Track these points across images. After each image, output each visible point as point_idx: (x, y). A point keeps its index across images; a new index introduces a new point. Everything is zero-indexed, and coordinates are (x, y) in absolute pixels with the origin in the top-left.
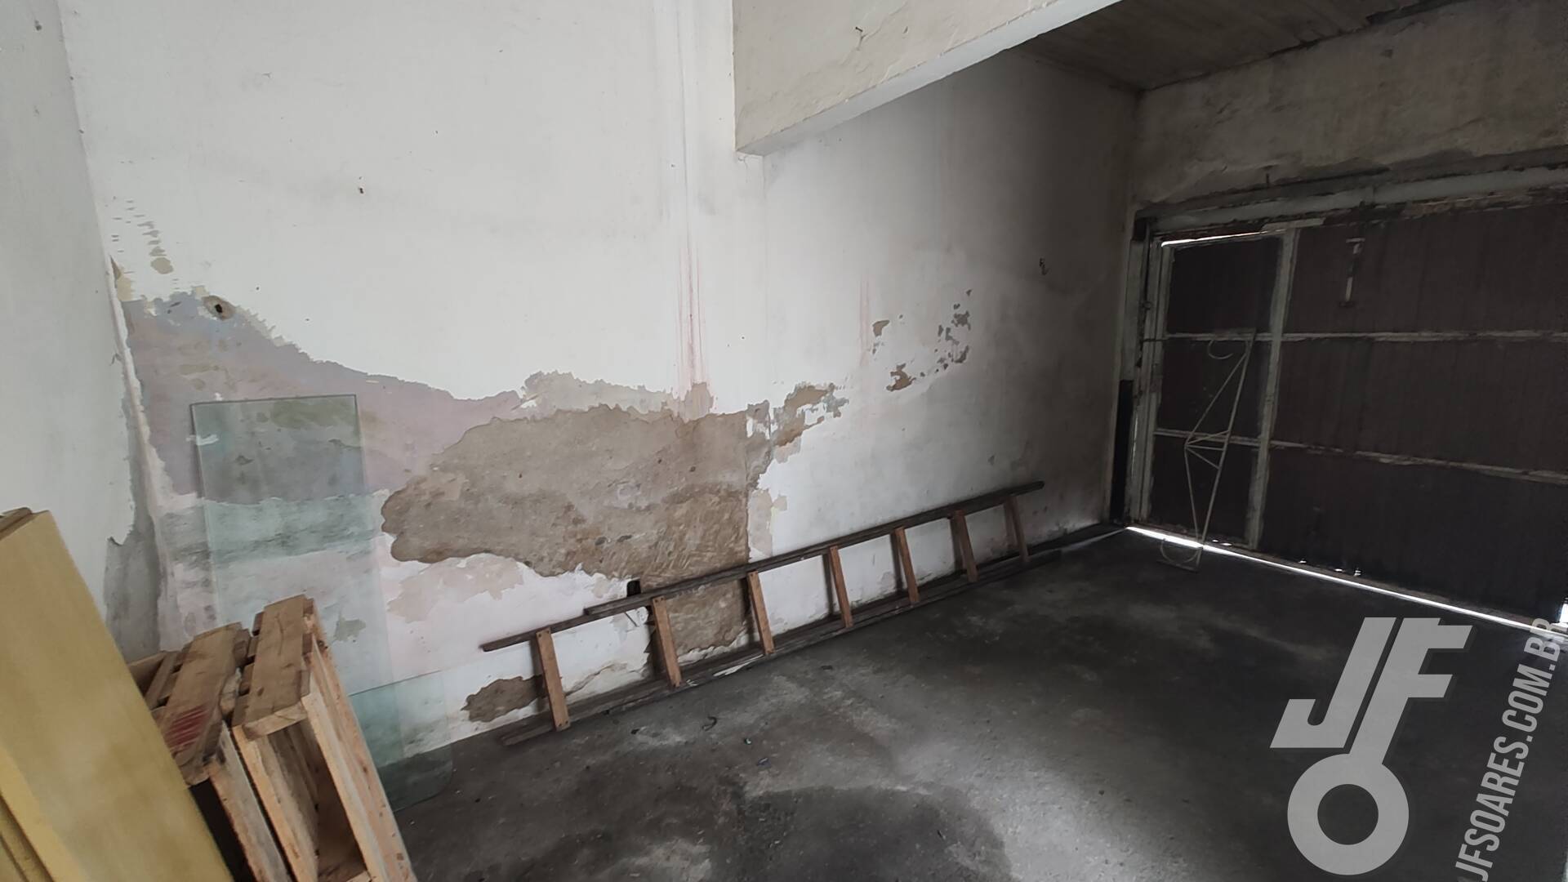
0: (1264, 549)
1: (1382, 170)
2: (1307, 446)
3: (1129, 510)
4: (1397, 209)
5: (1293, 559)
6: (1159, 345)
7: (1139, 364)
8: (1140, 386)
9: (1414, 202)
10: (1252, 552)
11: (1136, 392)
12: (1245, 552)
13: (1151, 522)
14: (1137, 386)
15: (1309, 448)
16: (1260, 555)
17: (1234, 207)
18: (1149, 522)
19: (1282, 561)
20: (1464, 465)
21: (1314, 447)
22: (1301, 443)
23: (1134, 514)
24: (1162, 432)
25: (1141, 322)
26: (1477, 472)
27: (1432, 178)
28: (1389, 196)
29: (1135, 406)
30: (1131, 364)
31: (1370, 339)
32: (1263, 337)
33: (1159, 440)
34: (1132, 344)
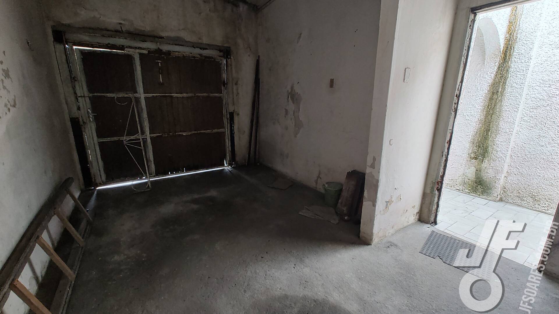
0: (157, 174)
1: (162, 38)
2: (161, 134)
3: (95, 180)
4: (169, 53)
5: (167, 174)
6: (88, 100)
7: (79, 108)
8: (83, 120)
9: (173, 51)
10: (154, 177)
11: (81, 123)
12: (153, 177)
13: (108, 182)
14: (81, 120)
15: (162, 135)
16: (157, 177)
17: (109, 37)
18: (107, 182)
19: (164, 176)
20: (201, 131)
21: (164, 134)
22: (159, 134)
23: (98, 180)
24: (101, 140)
25: (74, 88)
26: (204, 133)
27: (176, 45)
28: (165, 48)
29: (83, 130)
30: (75, 108)
31: (172, 96)
32: (137, 95)
33: (101, 144)
34: (73, 98)
